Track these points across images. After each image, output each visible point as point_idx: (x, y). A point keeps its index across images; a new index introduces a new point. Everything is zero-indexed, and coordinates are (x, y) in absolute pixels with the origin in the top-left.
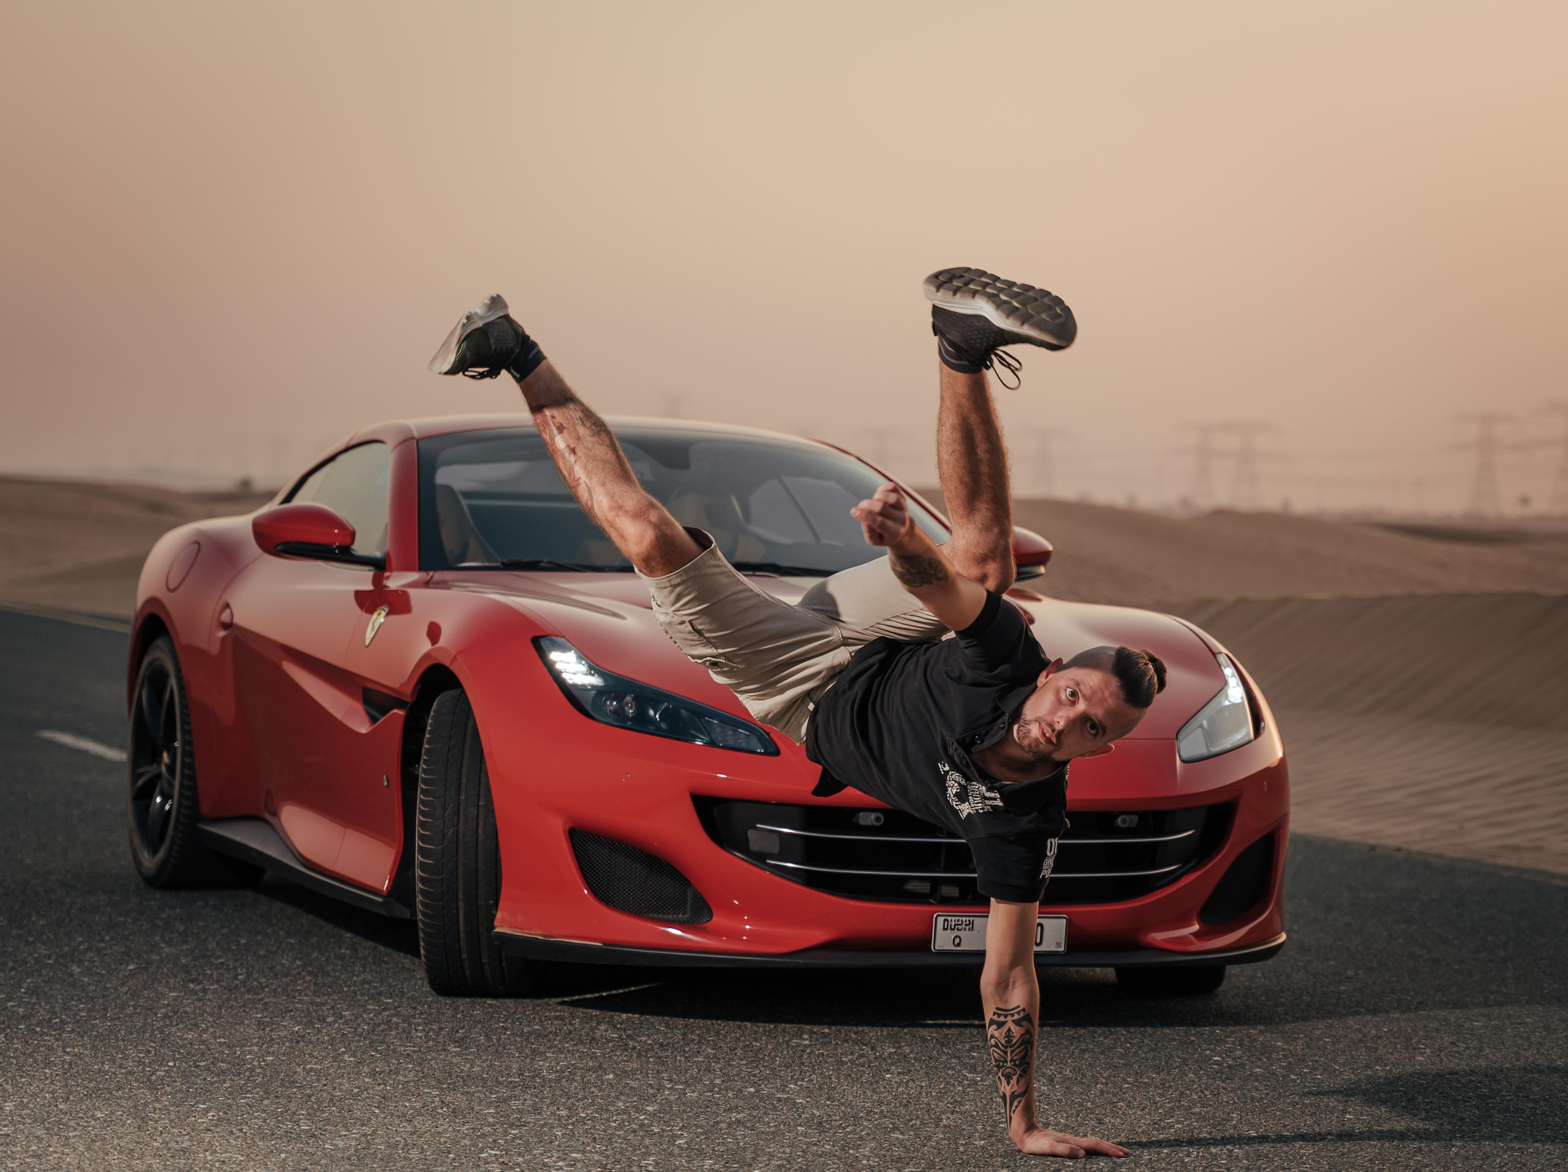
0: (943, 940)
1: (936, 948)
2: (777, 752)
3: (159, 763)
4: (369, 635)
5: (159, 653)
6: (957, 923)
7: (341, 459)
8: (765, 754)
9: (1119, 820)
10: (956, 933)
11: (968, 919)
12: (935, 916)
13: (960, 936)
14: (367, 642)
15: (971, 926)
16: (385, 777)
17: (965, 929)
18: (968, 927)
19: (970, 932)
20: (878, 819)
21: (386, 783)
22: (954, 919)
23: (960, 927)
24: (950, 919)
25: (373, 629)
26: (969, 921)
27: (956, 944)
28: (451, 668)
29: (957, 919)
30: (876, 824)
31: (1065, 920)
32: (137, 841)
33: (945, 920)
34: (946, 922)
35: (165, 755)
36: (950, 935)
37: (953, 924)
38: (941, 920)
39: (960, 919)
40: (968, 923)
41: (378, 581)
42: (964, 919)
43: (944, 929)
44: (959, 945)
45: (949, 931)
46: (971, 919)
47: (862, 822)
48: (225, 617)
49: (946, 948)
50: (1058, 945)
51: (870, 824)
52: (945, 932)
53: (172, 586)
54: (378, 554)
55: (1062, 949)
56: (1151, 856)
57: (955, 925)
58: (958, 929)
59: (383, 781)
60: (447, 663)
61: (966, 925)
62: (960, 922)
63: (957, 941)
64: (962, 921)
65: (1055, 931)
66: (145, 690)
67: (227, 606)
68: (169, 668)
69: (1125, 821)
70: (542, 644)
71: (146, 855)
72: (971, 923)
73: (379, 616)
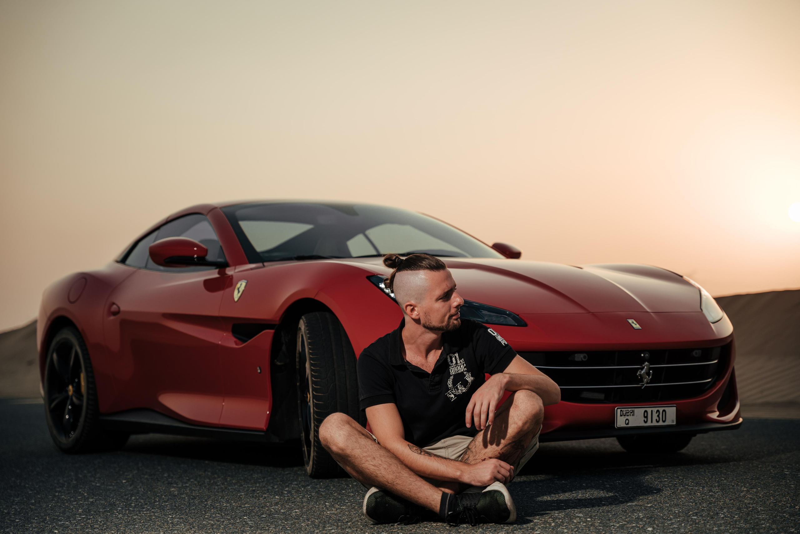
0: (620, 422)
1: (618, 426)
2: (526, 325)
3: (67, 391)
4: (236, 296)
5: (66, 335)
6: (626, 412)
7: (162, 229)
8: (517, 326)
9: (694, 353)
10: (627, 417)
11: (631, 409)
12: (616, 409)
13: (629, 419)
14: (236, 299)
15: (633, 413)
16: (258, 368)
17: (630, 415)
18: (631, 414)
19: (633, 416)
20: (585, 357)
21: (259, 371)
22: (625, 410)
23: (628, 414)
24: (623, 410)
25: (239, 292)
26: (632, 410)
27: (627, 423)
28: (316, 298)
29: (626, 409)
30: (584, 360)
31: (675, 408)
32: (55, 432)
33: (621, 411)
34: (621, 412)
35: (70, 387)
36: (624, 419)
37: (625, 412)
38: (619, 410)
39: (628, 409)
40: (631, 411)
41: (222, 273)
42: (630, 410)
43: (621, 416)
44: (628, 424)
45: (623, 417)
46: (633, 409)
47: (576, 359)
48: (114, 308)
49: (622, 426)
50: (673, 421)
51: (580, 360)
52: (621, 417)
53: (72, 300)
54: (220, 260)
55: (675, 423)
56: (702, 372)
57: (626, 413)
58: (627, 416)
59: (257, 370)
60: (312, 296)
61: (631, 413)
62: (628, 412)
63: (627, 422)
64: (629, 410)
65: (671, 413)
66: (55, 356)
67: (114, 304)
68: (74, 341)
69: (696, 353)
70: (373, 279)
71: (64, 438)
72: (633, 412)
73: (242, 285)
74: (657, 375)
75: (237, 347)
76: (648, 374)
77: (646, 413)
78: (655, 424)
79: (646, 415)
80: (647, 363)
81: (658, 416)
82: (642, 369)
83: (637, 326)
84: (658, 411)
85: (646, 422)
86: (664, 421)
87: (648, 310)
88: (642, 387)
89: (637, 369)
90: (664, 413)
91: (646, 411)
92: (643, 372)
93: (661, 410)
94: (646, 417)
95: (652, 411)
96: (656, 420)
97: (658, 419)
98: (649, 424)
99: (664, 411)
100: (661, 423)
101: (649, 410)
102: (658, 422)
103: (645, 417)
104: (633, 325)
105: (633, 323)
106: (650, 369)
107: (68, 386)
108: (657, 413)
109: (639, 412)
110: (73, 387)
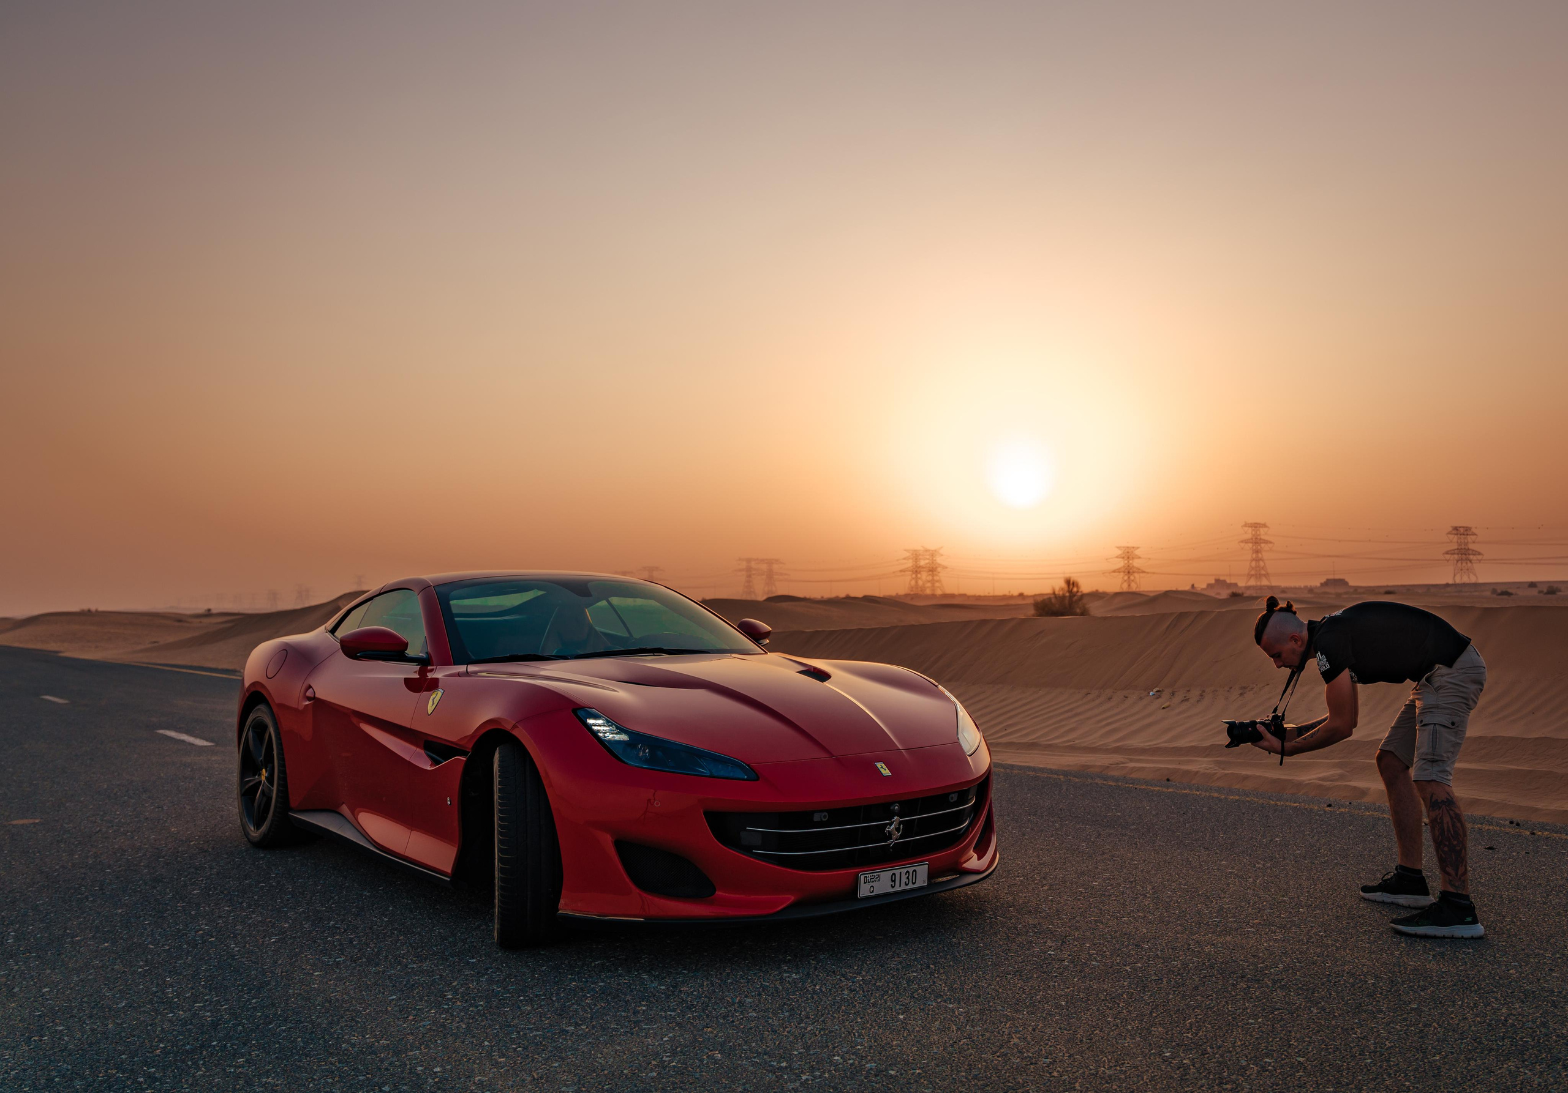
0: (864, 891)
1: (861, 895)
2: (758, 779)
3: (260, 775)
4: (430, 708)
5: (260, 713)
6: (871, 877)
8: (748, 779)
9: (950, 799)
10: (871, 884)
11: (877, 873)
12: (859, 874)
13: (874, 885)
14: (431, 712)
15: (879, 878)
16: (449, 799)
17: (876, 880)
19: (879, 882)
20: (825, 815)
21: (449, 802)
22: (869, 874)
23: (873, 879)
24: (867, 875)
25: (433, 703)
28: (513, 732)
30: (824, 820)
31: (927, 866)
32: (245, 820)
34: (866, 878)
35: (264, 771)
36: (868, 886)
37: (869, 878)
38: (863, 877)
41: (423, 672)
42: (875, 874)
43: (865, 883)
44: (873, 891)
45: (867, 884)
46: (879, 873)
47: (815, 819)
48: (309, 693)
49: (866, 894)
50: (924, 882)
51: (820, 819)
53: (269, 675)
54: (423, 655)
55: (927, 883)
56: (958, 818)
58: (872, 881)
59: (447, 801)
60: (508, 728)
61: (876, 877)
62: (873, 876)
63: (872, 890)
65: (921, 873)
66: (250, 733)
67: (310, 687)
68: (268, 721)
69: (954, 797)
70: (580, 713)
71: (253, 829)
72: (879, 876)
73: (437, 695)
74: (908, 829)
75: (429, 768)
76: (898, 829)
77: (894, 876)
78: (903, 887)
79: (893, 879)
80: (896, 818)
81: (908, 878)
82: (891, 824)
83: (886, 772)
84: (908, 872)
85: (893, 887)
86: (914, 883)
87: (900, 747)
88: (891, 844)
89: (886, 825)
90: (914, 873)
91: (894, 874)
92: (892, 827)
93: (911, 870)
94: (894, 881)
95: (901, 873)
96: (906, 882)
97: (907, 881)
98: (897, 888)
99: (915, 871)
100: (911, 886)
101: (897, 872)
102: (907, 885)
103: (892, 881)
104: (882, 770)
105: (882, 767)
106: (901, 822)
107: (262, 770)
108: (906, 874)
109: (886, 876)
110: (266, 772)
